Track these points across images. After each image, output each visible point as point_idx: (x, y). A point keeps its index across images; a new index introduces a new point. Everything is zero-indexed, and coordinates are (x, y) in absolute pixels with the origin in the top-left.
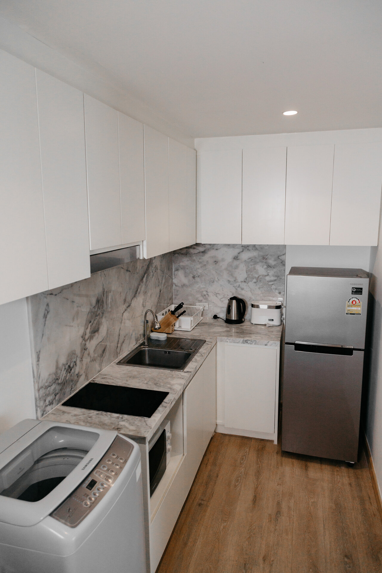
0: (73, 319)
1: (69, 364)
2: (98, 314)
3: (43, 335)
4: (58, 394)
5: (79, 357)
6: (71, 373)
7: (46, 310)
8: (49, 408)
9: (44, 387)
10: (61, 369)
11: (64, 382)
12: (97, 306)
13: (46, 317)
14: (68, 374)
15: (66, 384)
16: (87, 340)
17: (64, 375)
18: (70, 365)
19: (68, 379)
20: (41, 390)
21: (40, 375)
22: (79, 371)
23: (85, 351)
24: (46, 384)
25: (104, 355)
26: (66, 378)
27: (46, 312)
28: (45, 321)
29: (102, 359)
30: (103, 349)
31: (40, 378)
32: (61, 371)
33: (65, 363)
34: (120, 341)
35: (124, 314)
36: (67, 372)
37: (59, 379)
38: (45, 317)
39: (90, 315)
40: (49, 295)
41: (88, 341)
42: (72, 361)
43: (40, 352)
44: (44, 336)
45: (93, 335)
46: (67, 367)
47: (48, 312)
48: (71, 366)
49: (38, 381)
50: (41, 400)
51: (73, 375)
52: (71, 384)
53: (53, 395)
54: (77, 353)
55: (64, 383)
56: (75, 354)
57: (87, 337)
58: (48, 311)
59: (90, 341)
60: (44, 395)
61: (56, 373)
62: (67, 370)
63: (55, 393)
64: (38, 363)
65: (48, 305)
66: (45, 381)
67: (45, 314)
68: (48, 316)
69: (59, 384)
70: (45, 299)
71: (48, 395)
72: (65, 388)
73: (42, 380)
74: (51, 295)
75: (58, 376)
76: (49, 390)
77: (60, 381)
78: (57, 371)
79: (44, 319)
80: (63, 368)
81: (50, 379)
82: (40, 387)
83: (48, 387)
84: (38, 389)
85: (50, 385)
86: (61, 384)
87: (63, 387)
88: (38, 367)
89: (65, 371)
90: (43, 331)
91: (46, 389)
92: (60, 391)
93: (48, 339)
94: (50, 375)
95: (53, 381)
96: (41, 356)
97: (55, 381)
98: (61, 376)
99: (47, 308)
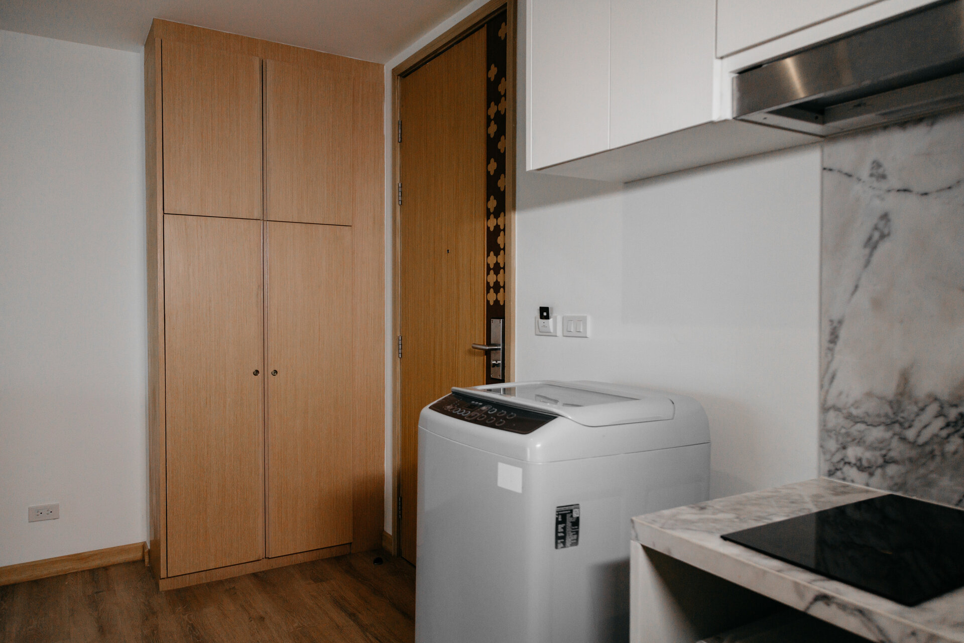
3: (856, 287)
4: (894, 461)
7: (876, 228)
8: (852, 472)
9: (845, 411)
10: (921, 405)
11: (928, 449)
13: (875, 247)
15: (938, 459)
19: (955, 453)
20: (832, 414)
24: (854, 412)
27: (876, 235)
28: (871, 255)
32: (922, 409)
33: (944, 395)
37: (905, 424)
38: (871, 245)
40: (893, 193)
43: (840, 322)
44: (858, 290)
46: (953, 414)
47: (883, 236)
49: (826, 388)
50: (830, 437)
58: (886, 232)
60: (843, 431)
61: (896, 404)
62: (952, 424)
63: (884, 452)
64: (831, 345)
65: (885, 217)
66: (851, 401)
67: (870, 239)
68: (884, 248)
69: (903, 439)
70: (877, 202)
71: (856, 441)
72: (931, 468)
73: (840, 394)
74: (903, 194)
75: (902, 415)
76: (863, 431)
77: (910, 434)
78: (899, 403)
79: (867, 251)
80: (933, 409)
81: (871, 406)
82: (830, 402)
83: (860, 420)
84: (826, 406)
85: (867, 419)
86: (913, 444)
87: (923, 461)
88: (829, 355)
89: (940, 422)
90: (859, 279)
91: (852, 423)
92: (907, 462)
93: (877, 304)
94: (869, 394)
95: (878, 416)
96: (843, 333)
97: (888, 421)
98: (918, 425)
99: (881, 225)
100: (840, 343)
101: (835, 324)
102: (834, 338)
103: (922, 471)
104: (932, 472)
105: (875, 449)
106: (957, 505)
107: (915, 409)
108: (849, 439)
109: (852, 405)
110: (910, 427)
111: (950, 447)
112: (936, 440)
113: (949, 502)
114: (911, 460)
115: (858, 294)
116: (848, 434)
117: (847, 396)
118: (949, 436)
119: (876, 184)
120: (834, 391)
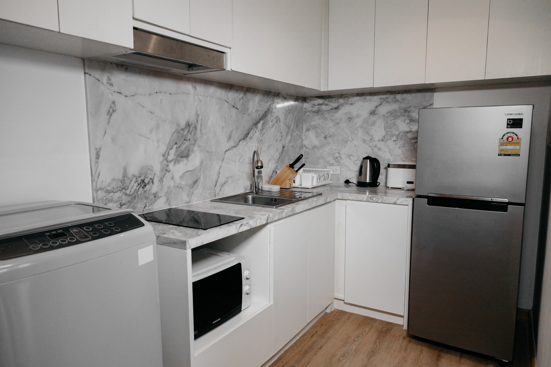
0: (151, 132)
1: (142, 178)
2: (188, 139)
3: (105, 132)
4: (124, 204)
5: (158, 176)
6: (145, 189)
7: (111, 107)
9: (105, 189)
10: (130, 179)
11: (134, 195)
12: (187, 130)
13: (111, 115)
14: (141, 189)
15: (137, 198)
16: (171, 161)
17: (135, 187)
18: (144, 180)
19: (141, 195)
20: (100, 192)
21: (99, 175)
22: (157, 191)
23: (167, 172)
24: (108, 188)
25: (195, 187)
26: (137, 192)
27: (111, 110)
28: (110, 119)
29: (192, 190)
30: (194, 180)
31: (100, 177)
32: (131, 181)
33: (137, 174)
34: (219, 180)
35: (227, 153)
36: (139, 186)
37: (127, 189)
39: (175, 134)
40: (116, 93)
41: (173, 163)
42: (146, 176)
43: (100, 149)
44: (106, 134)
45: (180, 159)
46: (139, 180)
47: (114, 111)
48: (146, 181)
49: (96, 180)
51: (147, 192)
52: (145, 201)
53: (118, 203)
54: (154, 169)
55: (135, 197)
56: (152, 170)
57: (170, 158)
58: (115, 109)
59: (175, 164)
60: (105, 198)
61: (123, 181)
62: (140, 184)
63: (120, 202)
64: (97, 160)
65: (114, 102)
66: (107, 184)
67: (109, 111)
68: (114, 116)
69: (126, 194)
70: (110, 95)
71: (110, 201)
72: (135, 202)
73: (102, 182)
74: (119, 94)
75: (125, 185)
76: (112, 196)
77: (128, 192)
78: (124, 180)
79: (108, 117)
80: (134, 180)
81: (114, 185)
82: (98, 187)
83: (110, 192)
84: (97, 189)
85: (114, 191)
86: (129, 195)
87: (132, 201)
88: (97, 165)
89: (136, 184)
90: (106, 129)
91: (108, 194)
92: (128, 203)
93: (113, 140)
94: (114, 180)
95: (117, 187)
96: (101, 154)
97: (121, 189)
98: (130, 187)
99: (113, 106)
100: (100, 158)
101: (98, 150)
102: (98, 156)
103: (132, 204)
104: (135, 204)
105: (117, 202)
106: (142, 212)
107: (129, 181)
108: (108, 201)
109: (107, 186)
110: (128, 189)
111: (140, 193)
112: (136, 191)
113: (140, 212)
114: (129, 202)
115: (106, 135)
116: (107, 199)
117: (105, 183)
118: (139, 188)
119: (109, 87)
120: (100, 181)
